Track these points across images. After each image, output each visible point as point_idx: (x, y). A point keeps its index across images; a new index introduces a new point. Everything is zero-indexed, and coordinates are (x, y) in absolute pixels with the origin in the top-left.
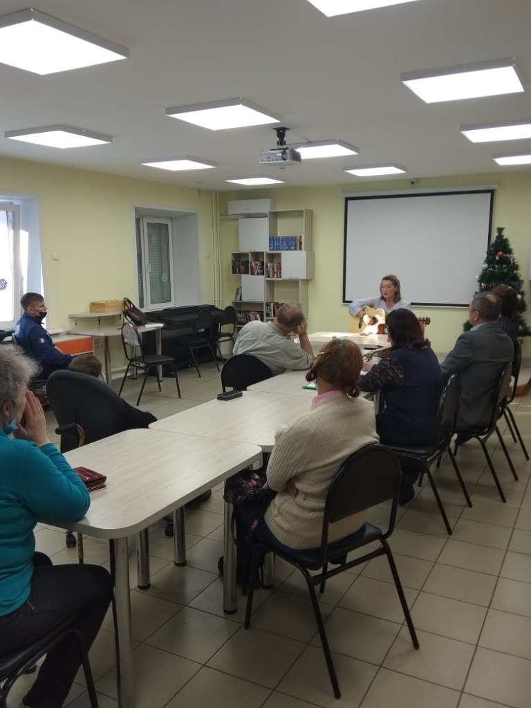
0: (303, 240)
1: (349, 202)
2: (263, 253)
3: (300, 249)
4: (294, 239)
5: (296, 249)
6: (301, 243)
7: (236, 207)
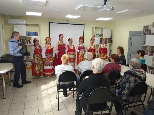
0: (38, 33)
1: (50, 23)
2: (24, 36)
3: (38, 36)
4: (36, 33)
5: (36, 36)
6: (38, 34)
7: (11, 21)
